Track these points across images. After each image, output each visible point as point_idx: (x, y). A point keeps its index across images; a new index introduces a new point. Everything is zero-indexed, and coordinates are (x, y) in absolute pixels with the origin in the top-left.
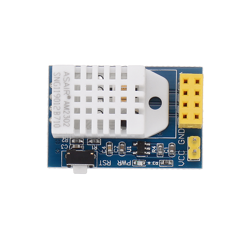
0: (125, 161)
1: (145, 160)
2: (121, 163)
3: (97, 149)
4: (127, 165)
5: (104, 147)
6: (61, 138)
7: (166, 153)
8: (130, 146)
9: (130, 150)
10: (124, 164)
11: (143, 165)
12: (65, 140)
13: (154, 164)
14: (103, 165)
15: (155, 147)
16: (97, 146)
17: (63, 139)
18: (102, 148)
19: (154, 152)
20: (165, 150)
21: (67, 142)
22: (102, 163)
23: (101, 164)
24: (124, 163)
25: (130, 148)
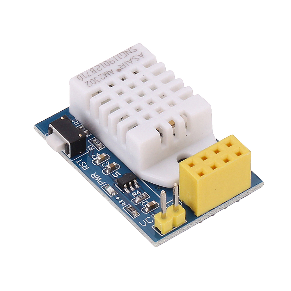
0: (101, 178)
1: (118, 194)
2: (95, 176)
3: (91, 150)
4: (98, 182)
5: (98, 154)
6: (75, 118)
7: (143, 205)
8: (120, 173)
9: (116, 175)
10: (96, 180)
11: (110, 194)
12: (76, 121)
13: (121, 202)
14: (79, 164)
15: (140, 193)
16: (94, 148)
17: (75, 119)
18: (96, 154)
19: (134, 195)
20: (145, 202)
21: (75, 124)
22: (80, 163)
23: (78, 163)
24: (98, 179)
25: (118, 174)
